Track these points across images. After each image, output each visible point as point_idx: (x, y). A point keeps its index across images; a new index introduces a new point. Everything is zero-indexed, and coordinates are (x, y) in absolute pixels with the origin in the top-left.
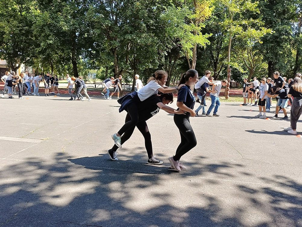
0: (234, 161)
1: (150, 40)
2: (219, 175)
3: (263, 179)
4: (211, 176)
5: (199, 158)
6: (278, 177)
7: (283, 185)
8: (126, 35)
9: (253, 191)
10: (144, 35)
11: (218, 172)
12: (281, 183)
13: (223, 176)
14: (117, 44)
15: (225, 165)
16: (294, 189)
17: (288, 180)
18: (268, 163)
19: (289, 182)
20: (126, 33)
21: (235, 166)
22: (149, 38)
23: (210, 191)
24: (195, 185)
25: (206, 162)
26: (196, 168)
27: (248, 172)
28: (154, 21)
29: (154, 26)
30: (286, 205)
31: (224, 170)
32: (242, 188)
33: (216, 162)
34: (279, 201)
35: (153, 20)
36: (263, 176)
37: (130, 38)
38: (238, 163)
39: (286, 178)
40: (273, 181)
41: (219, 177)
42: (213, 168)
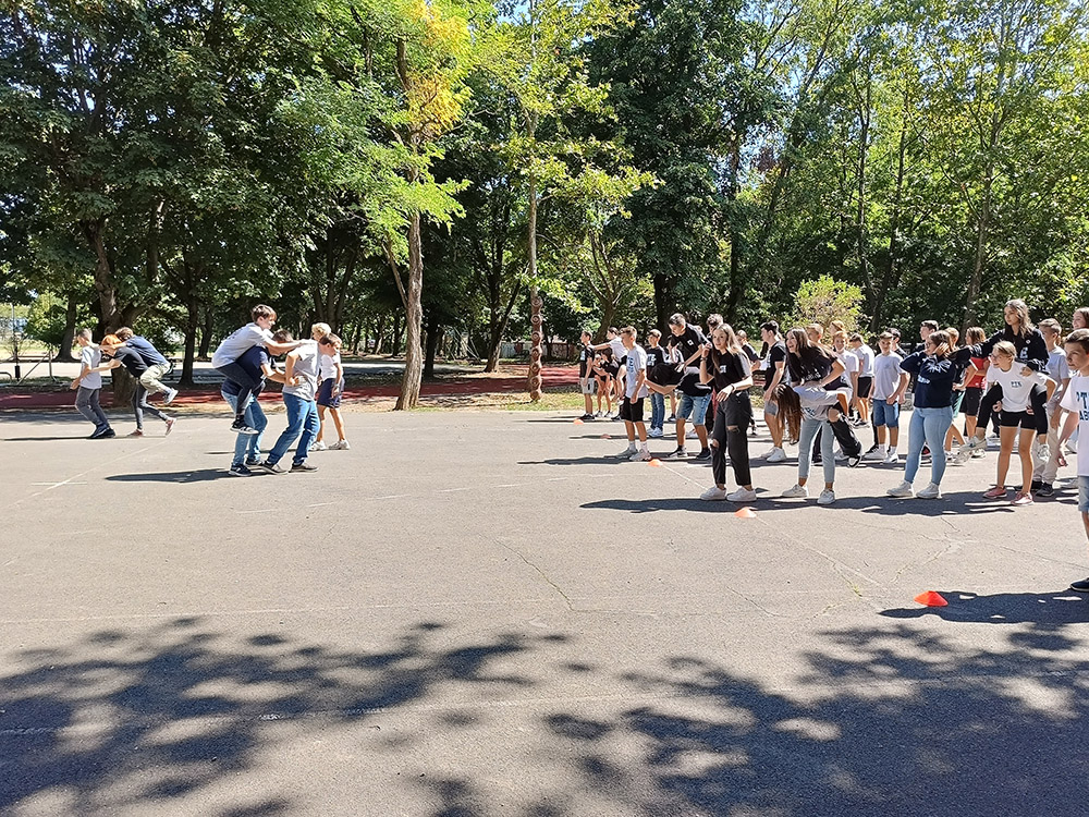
0: (541, 625)
1: (243, 192)
2: (487, 687)
3: (630, 677)
4: (454, 695)
5: (418, 632)
6: (676, 662)
7: (689, 689)
8: (142, 172)
9: (595, 730)
10: (217, 173)
11: (483, 674)
12: (686, 685)
13: (500, 687)
14: (101, 203)
15: (509, 646)
16: (723, 701)
17: (706, 670)
18: (650, 618)
19: (709, 675)
20: (140, 162)
21: (541, 644)
22: (239, 187)
23: (446, 755)
24: (396, 743)
25: (441, 642)
26: (405, 672)
27: (583, 659)
28: (255, 124)
29: (257, 142)
30: (697, 762)
31: (502, 666)
32: (560, 723)
33: (482, 639)
34: (677, 750)
35: (249, 122)
36: (628, 668)
37: (158, 182)
38: (553, 631)
39: (700, 663)
40: (660, 681)
41: (485, 695)
42: (465, 663)
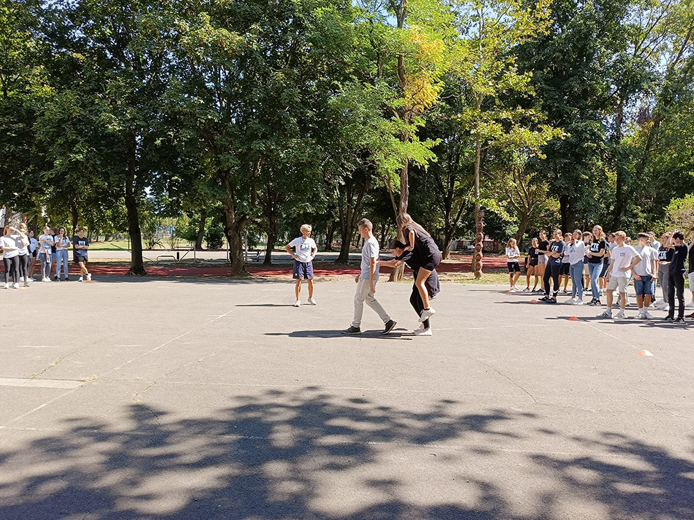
0: (518, 410)
1: (308, 152)
8: (254, 142)
10: (294, 140)
12: (616, 447)
14: (232, 161)
17: (628, 441)
20: (254, 137)
22: (305, 149)
25: (457, 411)
28: (315, 112)
29: (316, 122)
31: (498, 426)
32: (539, 458)
33: (482, 412)
34: (615, 481)
35: (312, 110)
37: (262, 148)
38: (526, 411)
40: (597, 442)
42: (476, 422)
